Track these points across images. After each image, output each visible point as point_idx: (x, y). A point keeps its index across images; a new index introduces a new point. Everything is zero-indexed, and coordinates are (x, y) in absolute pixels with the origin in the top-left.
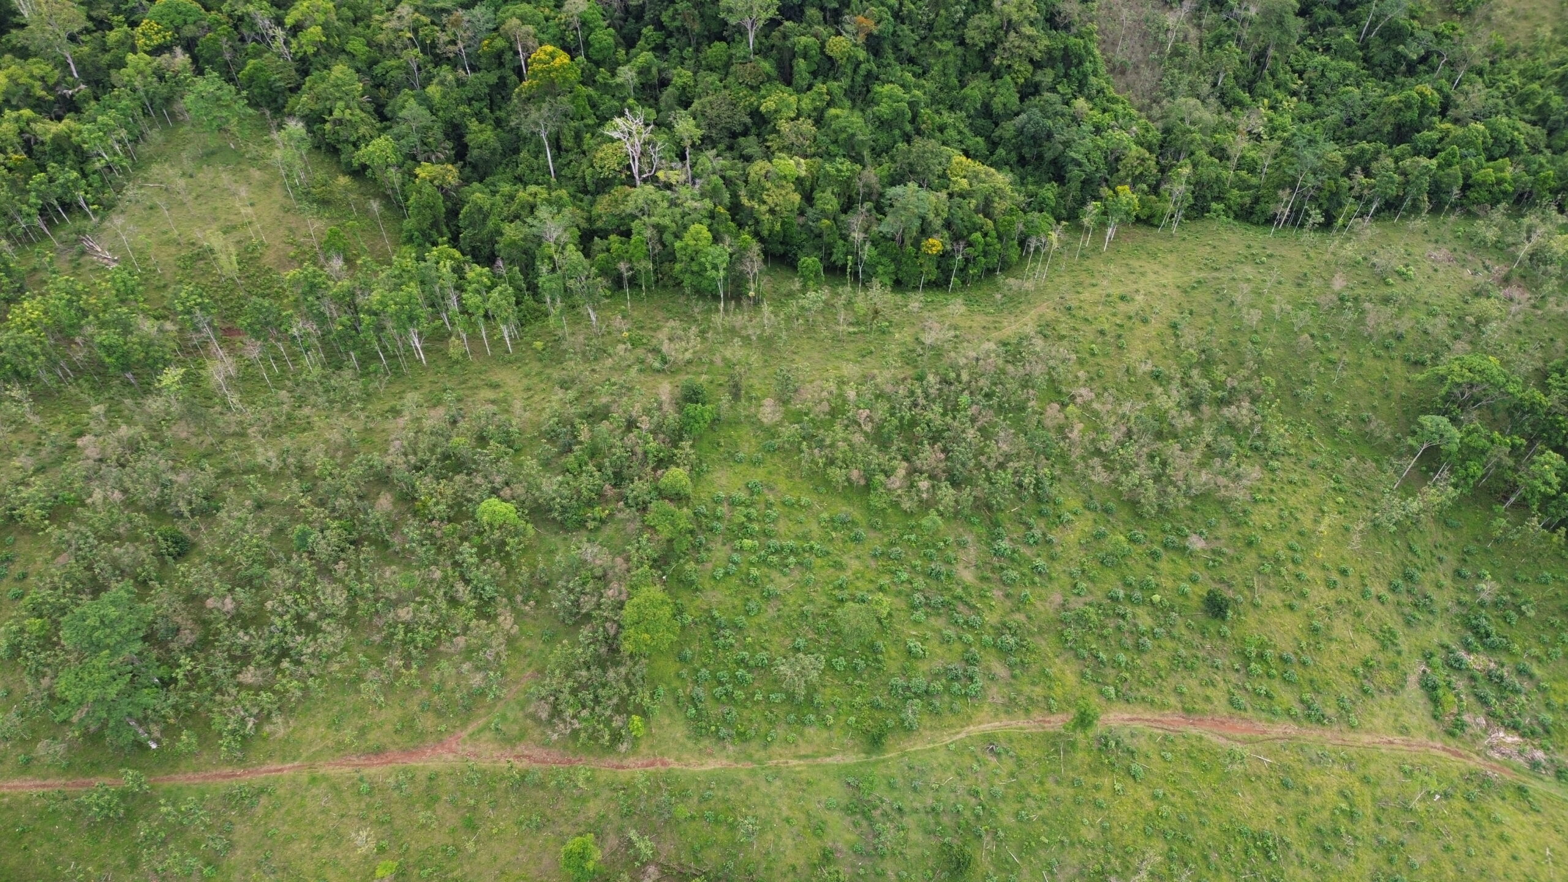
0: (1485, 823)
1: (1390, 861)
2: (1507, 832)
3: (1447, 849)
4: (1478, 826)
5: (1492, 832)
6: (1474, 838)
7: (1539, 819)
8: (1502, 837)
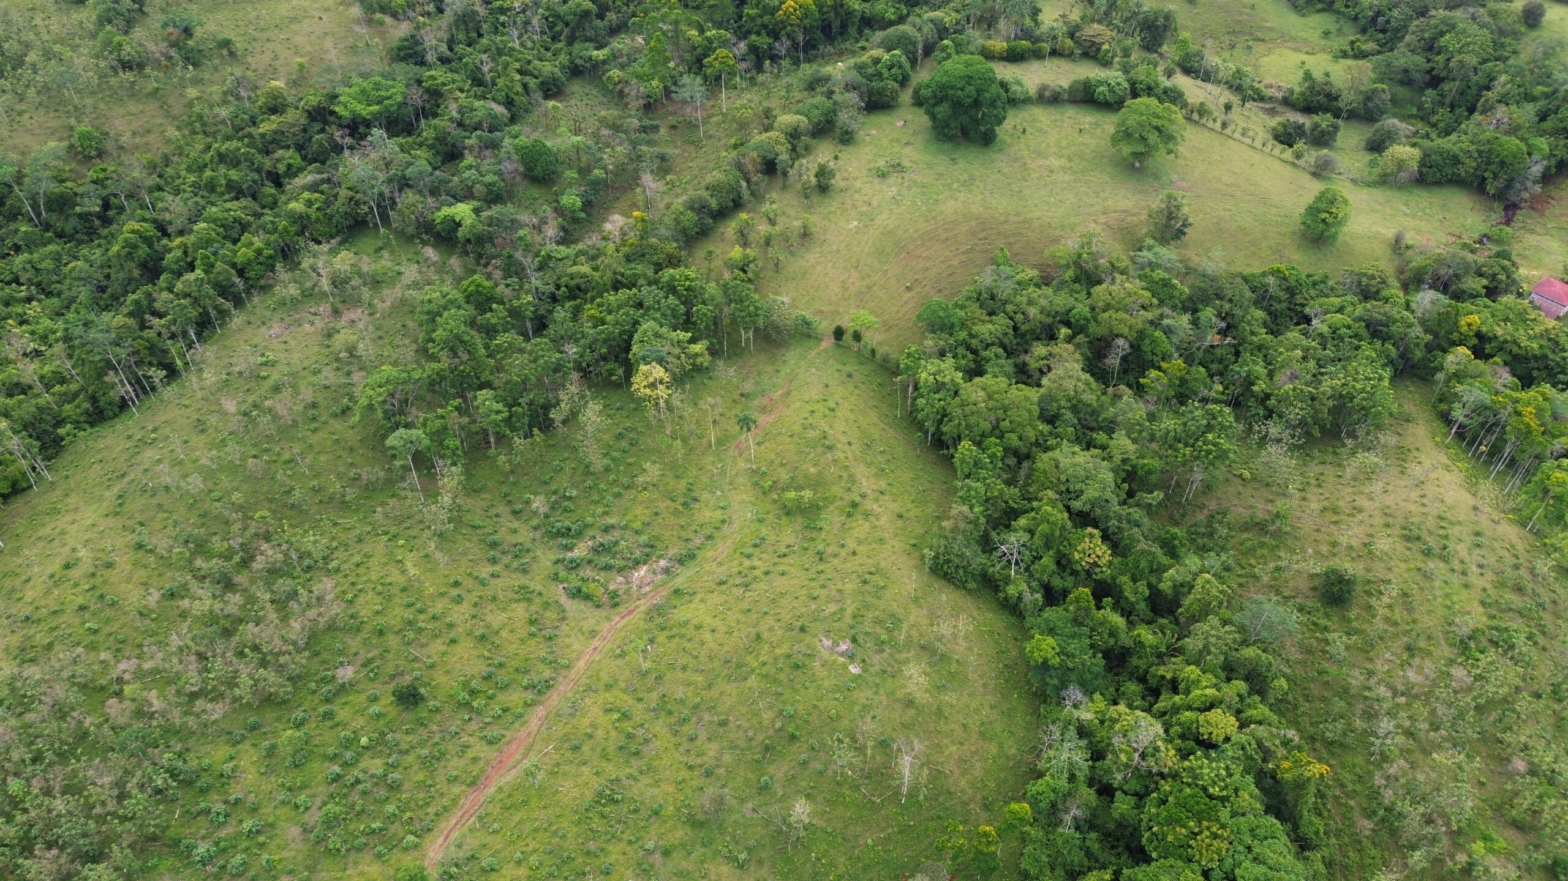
0: (683, 631)
1: (670, 713)
2: (695, 622)
3: (684, 668)
4: (682, 636)
5: (690, 631)
6: (688, 645)
7: (699, 597)
8: (698, 628)
